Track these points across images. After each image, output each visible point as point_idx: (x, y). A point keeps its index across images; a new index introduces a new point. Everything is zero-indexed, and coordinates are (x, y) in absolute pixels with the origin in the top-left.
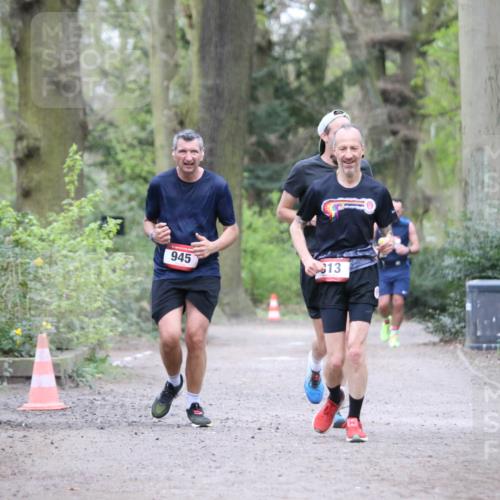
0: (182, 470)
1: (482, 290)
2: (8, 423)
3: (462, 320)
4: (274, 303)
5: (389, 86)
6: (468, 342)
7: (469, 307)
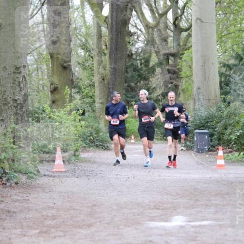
0: (103, 191)
1: (200, 133)
2: (48, 175)
3: (193, 143)
4: (133, 137)
5: (170, 68)
6: (195, 150)
7: (195, 139)
